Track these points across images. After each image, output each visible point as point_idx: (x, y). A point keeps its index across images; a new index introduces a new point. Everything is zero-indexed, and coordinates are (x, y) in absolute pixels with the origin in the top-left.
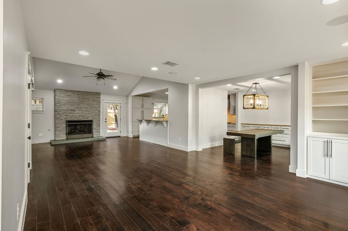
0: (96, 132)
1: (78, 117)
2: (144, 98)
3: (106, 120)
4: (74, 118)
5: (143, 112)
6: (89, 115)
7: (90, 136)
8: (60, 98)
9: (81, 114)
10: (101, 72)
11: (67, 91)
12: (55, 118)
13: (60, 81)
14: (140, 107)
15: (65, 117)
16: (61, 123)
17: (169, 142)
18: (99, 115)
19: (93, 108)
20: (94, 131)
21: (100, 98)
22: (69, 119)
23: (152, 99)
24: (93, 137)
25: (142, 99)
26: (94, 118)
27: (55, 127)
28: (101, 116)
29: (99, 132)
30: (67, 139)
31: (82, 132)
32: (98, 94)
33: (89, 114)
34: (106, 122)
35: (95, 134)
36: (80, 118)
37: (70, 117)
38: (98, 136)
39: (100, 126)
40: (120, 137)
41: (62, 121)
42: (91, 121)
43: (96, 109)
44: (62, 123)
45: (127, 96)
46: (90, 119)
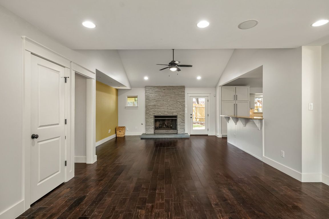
0: (181, 128)
1: (164, 112)
2: (238, 88)
3: (191, 116)
4: (160, 113)
5: (236, 106)
6: (174, 111)
7: (175, 133)
8: (149, 94)
9: (166, 109)
10: (173, 61)
11: (155, 87)
12: (146, 113)
13: (146, 78)
14: (233, 100)
15: (153, 112)
16: (149, 118)
17: (265, 155)
18: (184, 111)
19: (177, 103)
20: (179, 127)
21: (184, 92)
22: (156, 114)
23: (249, 88)
24: (177, 134)
25: (235, 89)
26: (178, 113)
27: (146, 122)
28: (186, 112)
29: (184, 129)
30: (155, 134)
31: (168, 127)
32: (183, 87)
33: (174, 109)
34: (191, 117)
35: (180, 131)
36: (165, 113)
37: (157, 112)
38: (182, 133)
39: (184, 122)
40: (207, 135)
41: (151, 117)
42: (176, 117)
43: (180, 104)
44: (151, 118)
45: (216, 87)
46: (175, 114)
